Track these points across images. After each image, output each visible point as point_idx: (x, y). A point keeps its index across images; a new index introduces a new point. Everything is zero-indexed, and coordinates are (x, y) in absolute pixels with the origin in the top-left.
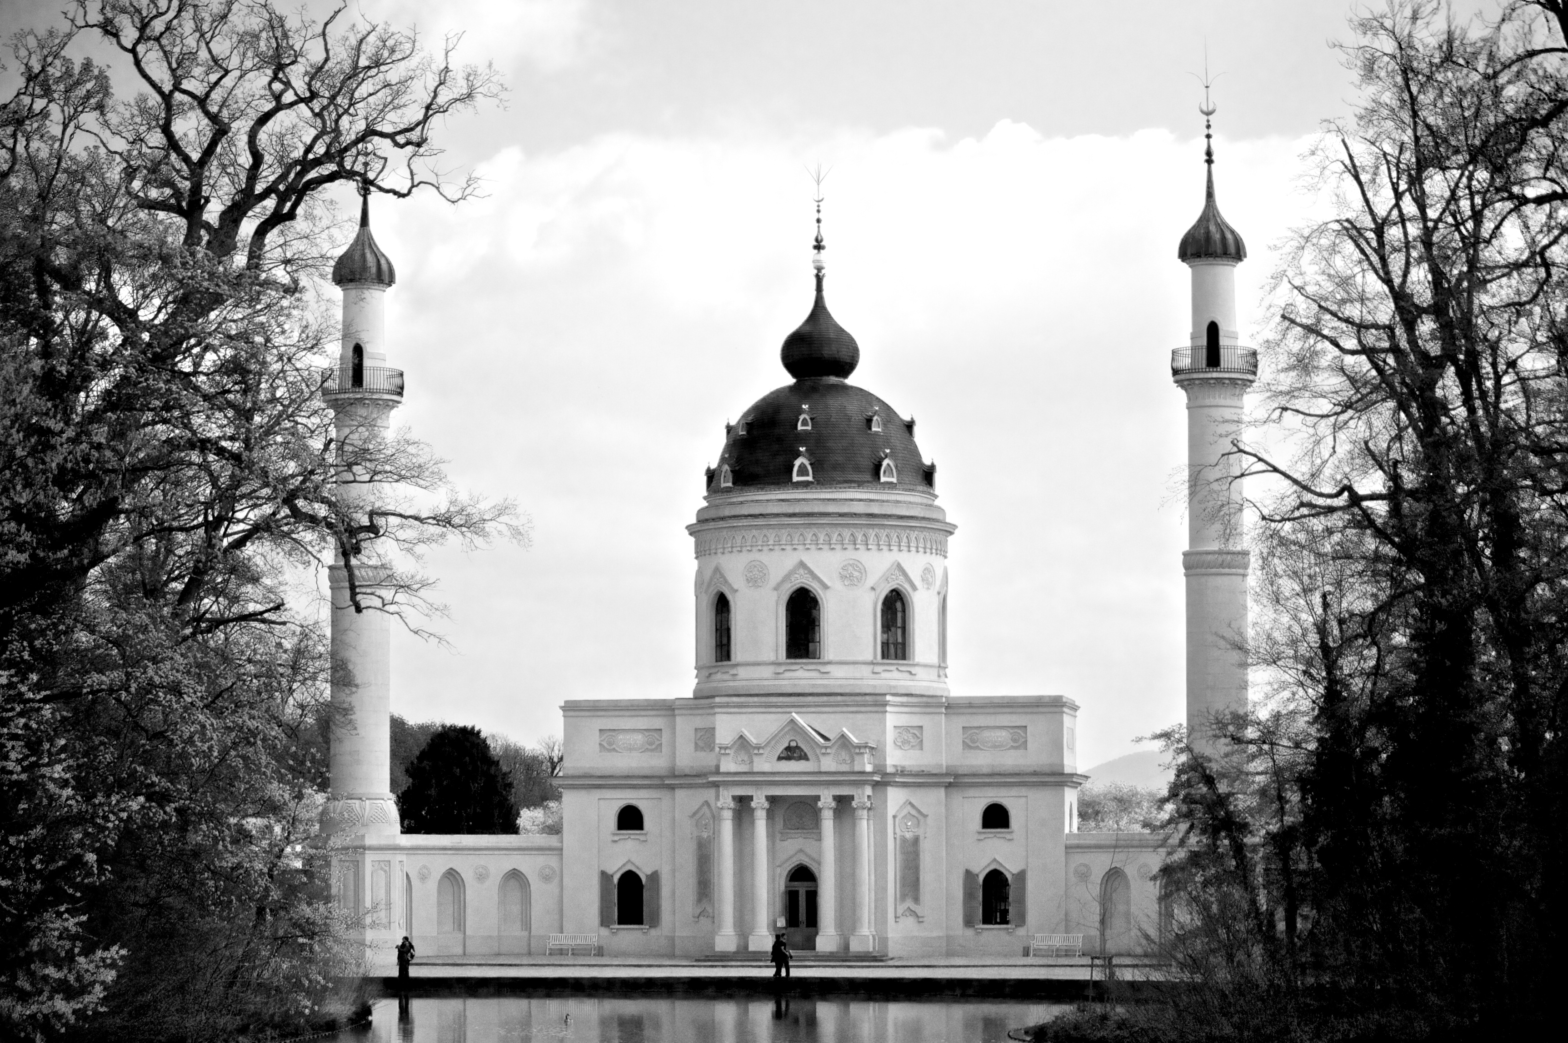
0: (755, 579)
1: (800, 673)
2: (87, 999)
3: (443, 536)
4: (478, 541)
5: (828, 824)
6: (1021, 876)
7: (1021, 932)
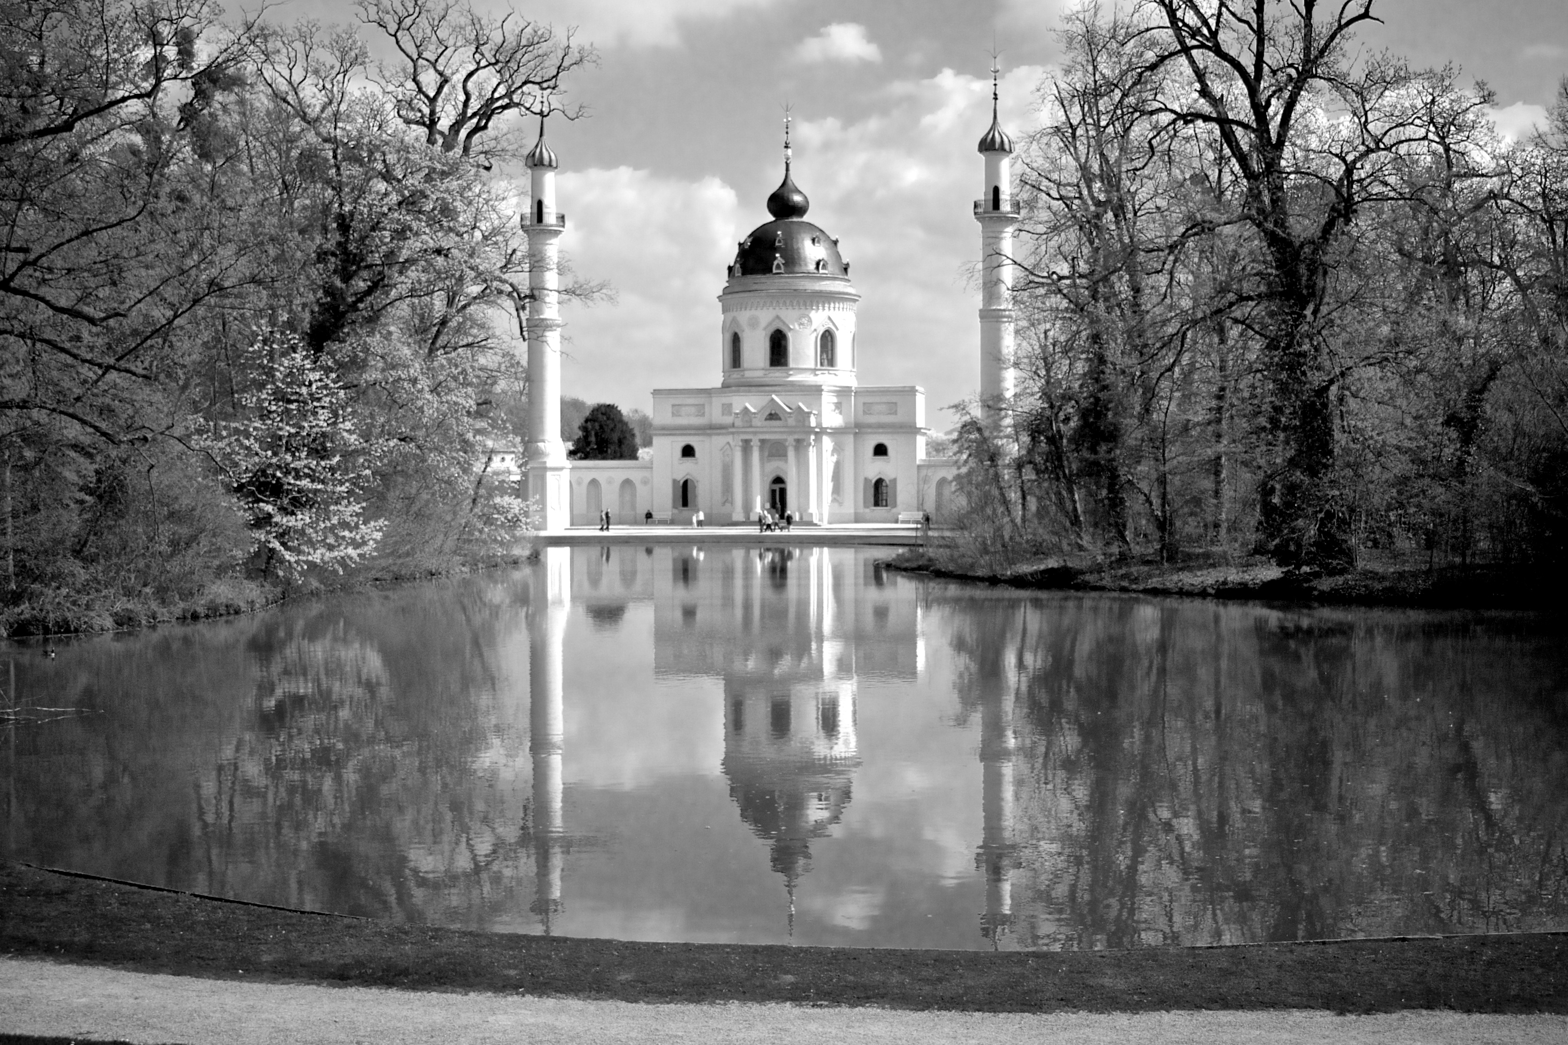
0: (754, 323)
1: (777, 374)
2: (366, 548)
3: (569, 300)
4: (590, 303)
5: (791, 454)
6: (894, 481)
7: (894, 510)
